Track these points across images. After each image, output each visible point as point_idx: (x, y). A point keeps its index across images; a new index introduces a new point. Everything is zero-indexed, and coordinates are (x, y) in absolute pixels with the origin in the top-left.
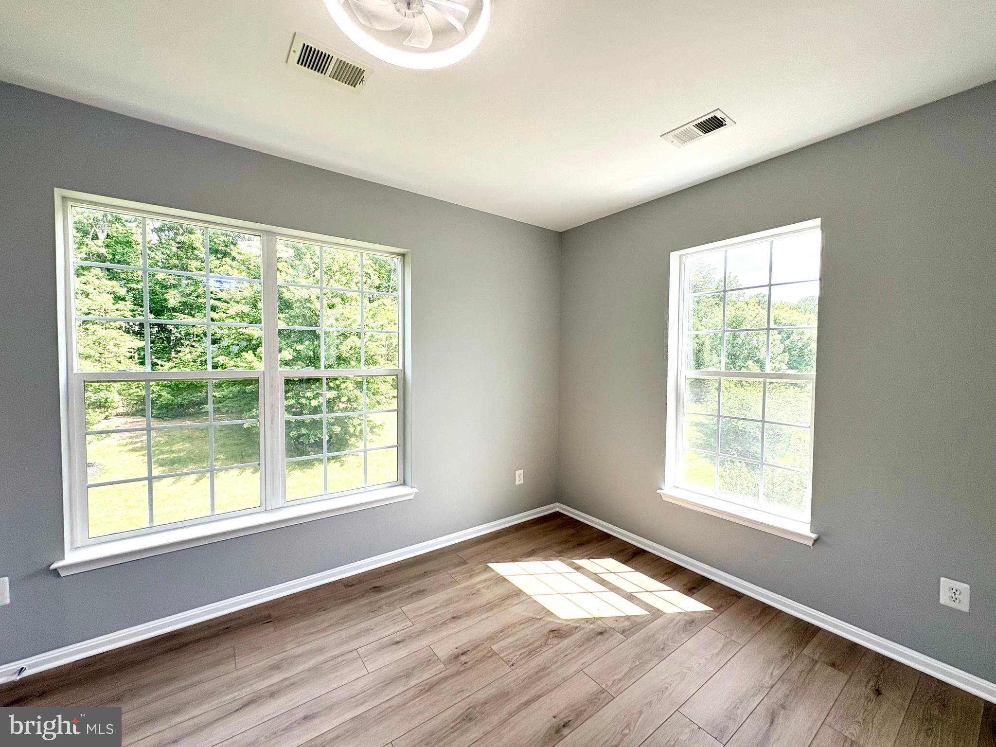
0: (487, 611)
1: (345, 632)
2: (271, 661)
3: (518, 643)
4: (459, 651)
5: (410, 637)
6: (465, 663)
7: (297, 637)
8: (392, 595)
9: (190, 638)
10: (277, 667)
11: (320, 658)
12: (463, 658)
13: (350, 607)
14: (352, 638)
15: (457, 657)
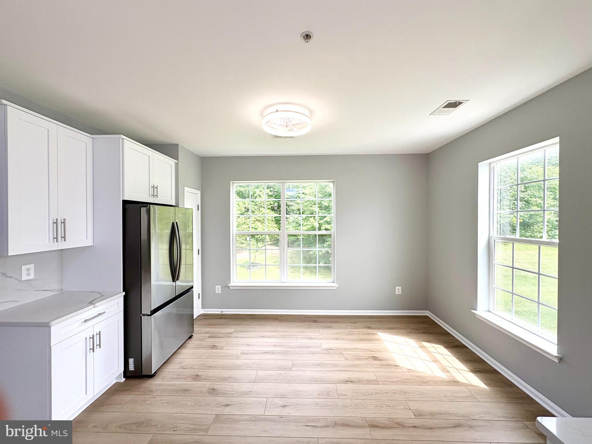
0: (351, 341)
1: (297, 330)
2: (273, 329)
3: (355, 355)
4: (330, 348)
5: (316, 338)
6: (329, 352)
7: (283, 326)
8: (319, 325)
9: (257, 317)
10: (273, 331)
11: (286, 334)
12: (330, 351)
13: (303, 324)
14: (297, 332)
15: (328, 349)
